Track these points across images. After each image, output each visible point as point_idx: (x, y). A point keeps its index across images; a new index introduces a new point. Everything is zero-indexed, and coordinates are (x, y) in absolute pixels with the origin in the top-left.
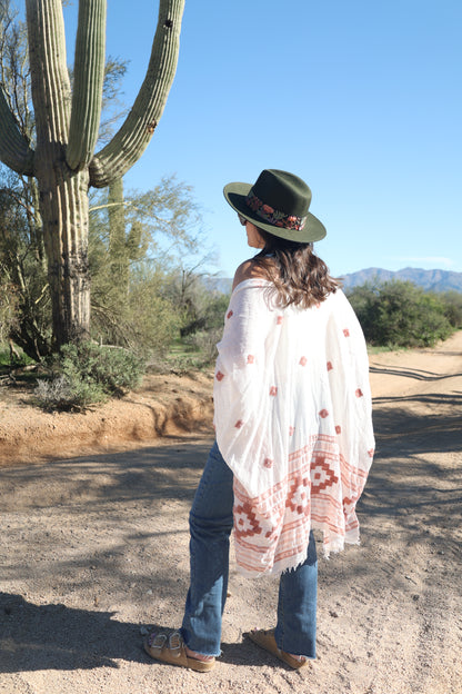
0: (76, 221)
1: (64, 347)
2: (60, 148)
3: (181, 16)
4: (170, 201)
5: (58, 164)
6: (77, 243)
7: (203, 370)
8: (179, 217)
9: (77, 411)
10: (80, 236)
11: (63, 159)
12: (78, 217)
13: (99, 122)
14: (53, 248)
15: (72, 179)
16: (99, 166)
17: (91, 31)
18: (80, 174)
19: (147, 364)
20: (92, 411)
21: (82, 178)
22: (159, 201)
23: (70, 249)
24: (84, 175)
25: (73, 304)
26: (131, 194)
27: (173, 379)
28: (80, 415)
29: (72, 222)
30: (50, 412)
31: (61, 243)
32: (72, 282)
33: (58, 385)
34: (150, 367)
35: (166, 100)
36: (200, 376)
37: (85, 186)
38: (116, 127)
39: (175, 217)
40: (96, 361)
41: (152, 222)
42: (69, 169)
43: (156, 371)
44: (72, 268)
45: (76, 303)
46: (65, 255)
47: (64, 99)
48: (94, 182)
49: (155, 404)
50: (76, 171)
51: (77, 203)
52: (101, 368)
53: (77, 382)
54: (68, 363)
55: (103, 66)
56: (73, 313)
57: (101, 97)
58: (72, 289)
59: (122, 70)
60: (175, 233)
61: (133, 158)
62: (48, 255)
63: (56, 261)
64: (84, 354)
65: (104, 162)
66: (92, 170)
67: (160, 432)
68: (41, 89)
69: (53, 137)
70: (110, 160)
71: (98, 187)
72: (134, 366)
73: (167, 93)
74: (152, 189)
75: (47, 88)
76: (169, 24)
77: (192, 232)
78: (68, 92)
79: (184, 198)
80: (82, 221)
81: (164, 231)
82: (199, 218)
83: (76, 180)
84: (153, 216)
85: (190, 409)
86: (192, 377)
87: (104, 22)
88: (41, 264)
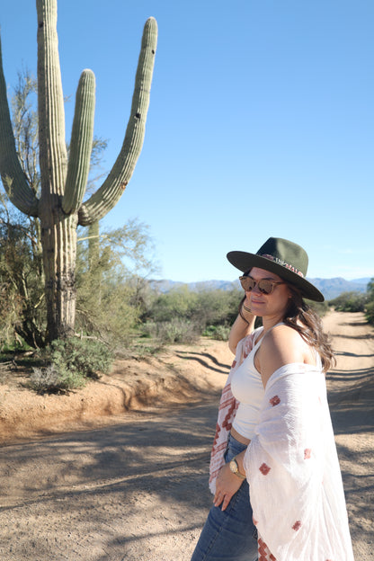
0: (67, 249)
1: (55, 342)
2: (58, 198)
3: (146, 111)
4: (134, 235)
5: (55, 209)
6: (67, 266)
7: (155, 355)
8: (140, 247)
9: (63, 393)
10: (70, 260)
11: (60, 205)
12: (69, 247)
13: (87, 180)
14: (49, 270)
15: (66, 220)
16: (85, 211)
17: (84, 118)
18: (71, 216)
19: (115, 352)
20: (74, 393)
21: (73, 220)
22: (126, 235)
23: (62, 269)
24: (74, 217)
25: (62, 310)
26: (106, 230)
27: (134, 363)
28: (65, 396)
29: (64, 251)
30: (42, 395)
31: (56, 265)
32: (63, 293)
33: (49, 373)
34: (117, 354)
35: (134, 167)
36: (153, 360)
37: (75, 225)
38: (98, 184)
39: (137, 246)
40: (78, 353)
41: (121, 250)
42: (64, 213)
43: (122, 357)
44: (63, 283)
45: (65, 308)
46: (58, 274)
47: (62, 164)
48: (81, 222)
49: (122, 385)
50: (69, 214)
51: (69, 237)
52: (82, 359)
53: (63, 371)
54: (57, 355)
55: (91, 142)
56: (62, 316)
57: (89, 163)
58: (62, 299)
59: (104, 146)
60: (137, 258)
61: (110, 205)
62: (46, 273)
63: (51, 278)
64: (69, 348)
65: (90, 208)
66: (81, 214)
67: (127, 407)
68: (46, 157)
69: (53, 190)
70: (94, 207)
71: (84, 226)
72: (106, 356)
73: (136, 162)
74: (122, 227)
75: (51, 156)
76: (138, 116)
77: (148, 256)
78: (65, 159)
79: (143, 233)
80: (72, 250)
81: (129, 255)
82: (153, 247)
83: (68, 221)
84: (122, 245)
85: (148, 388)
86: (147, 361)
87: (93, 113)
88: (40, 279)
